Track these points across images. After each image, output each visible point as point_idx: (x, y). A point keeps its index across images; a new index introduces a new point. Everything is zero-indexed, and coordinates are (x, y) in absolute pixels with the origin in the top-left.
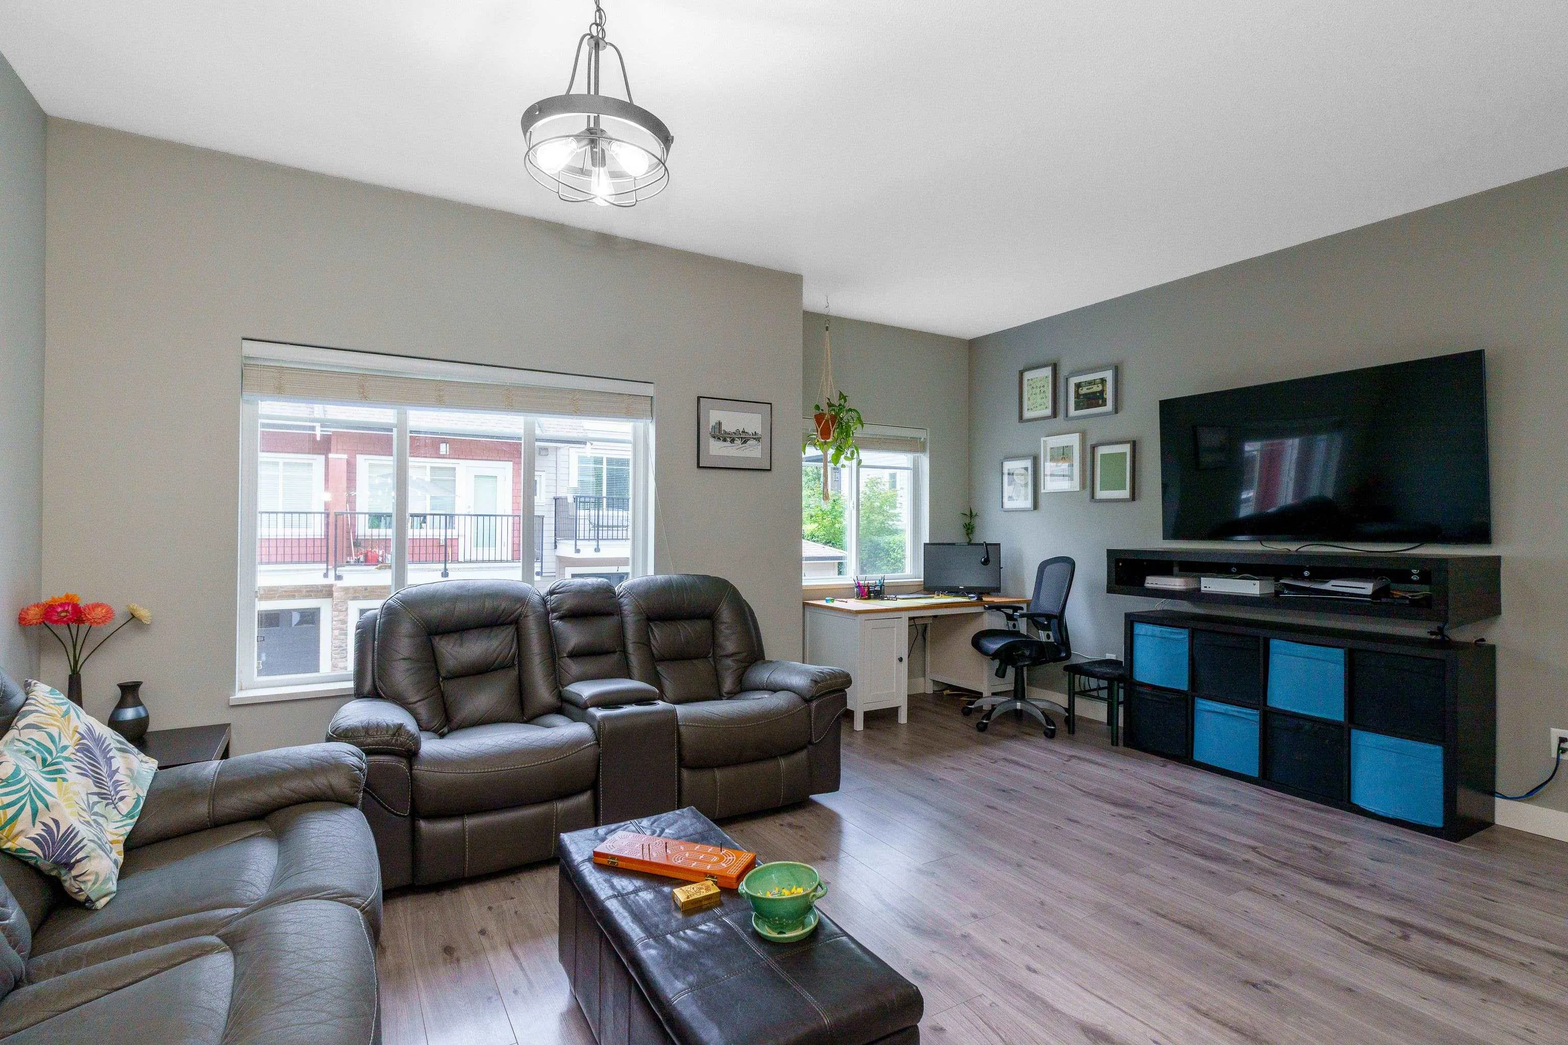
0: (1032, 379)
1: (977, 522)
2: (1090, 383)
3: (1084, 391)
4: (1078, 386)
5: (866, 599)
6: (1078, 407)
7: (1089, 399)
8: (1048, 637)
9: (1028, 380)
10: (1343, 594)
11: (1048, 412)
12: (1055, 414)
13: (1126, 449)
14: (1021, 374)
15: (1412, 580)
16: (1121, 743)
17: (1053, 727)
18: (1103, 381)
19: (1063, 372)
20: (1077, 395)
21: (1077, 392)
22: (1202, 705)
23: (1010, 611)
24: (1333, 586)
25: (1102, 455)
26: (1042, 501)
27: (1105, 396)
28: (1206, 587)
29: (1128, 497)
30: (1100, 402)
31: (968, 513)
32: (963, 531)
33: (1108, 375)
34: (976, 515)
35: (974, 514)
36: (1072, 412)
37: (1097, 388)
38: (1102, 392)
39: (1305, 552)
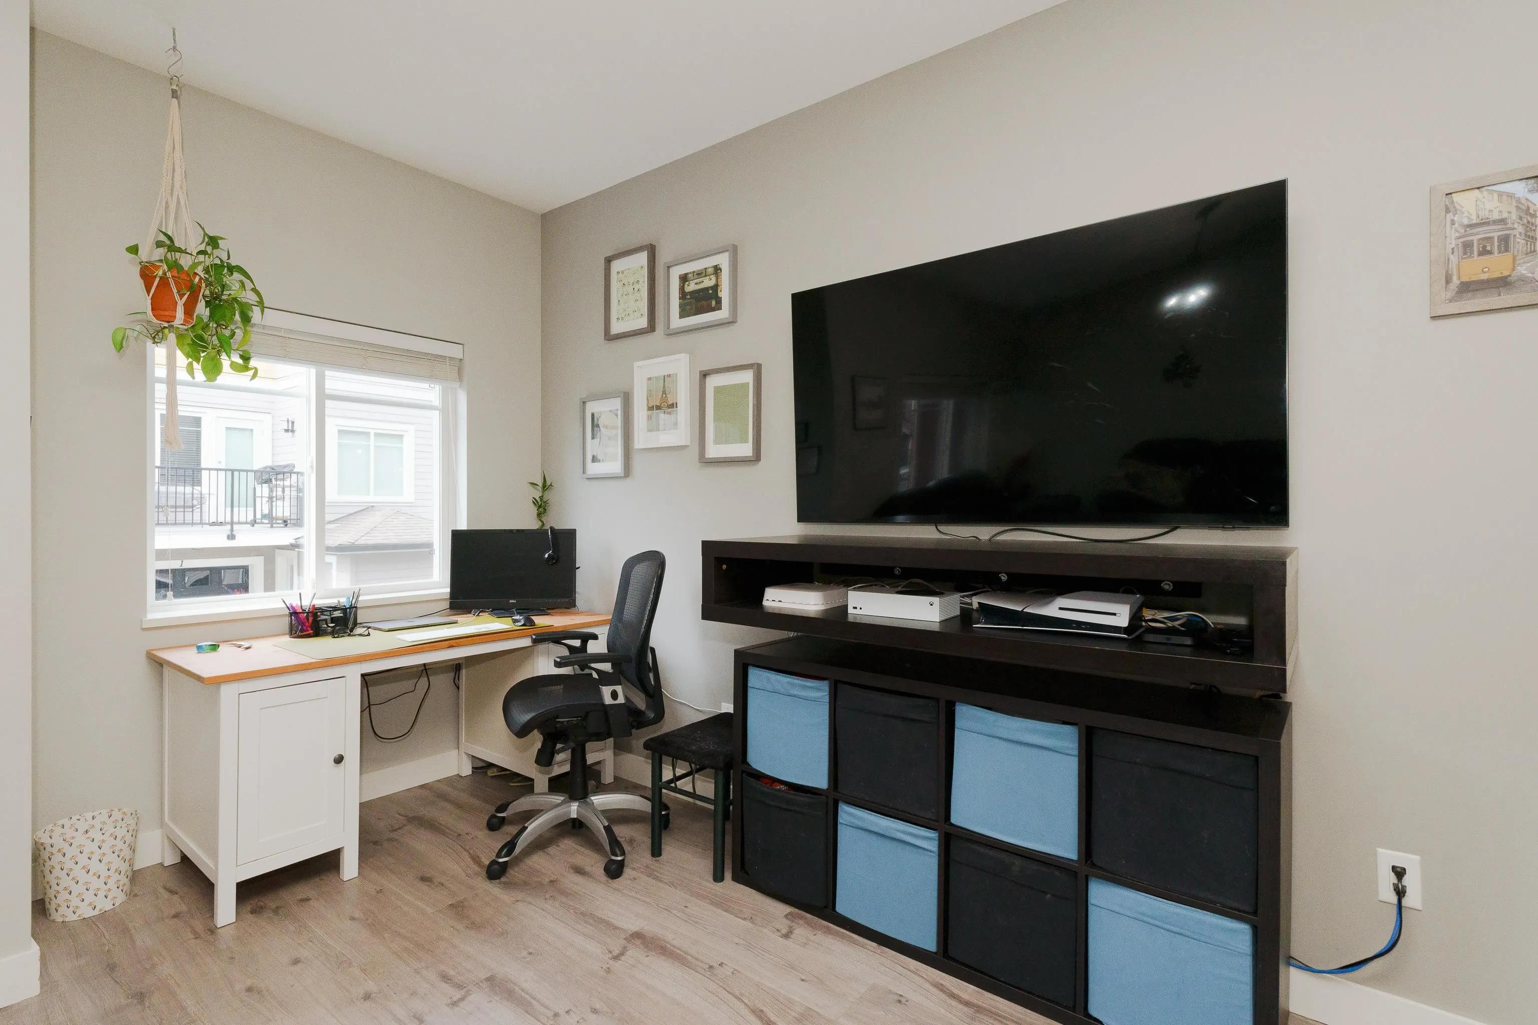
0: (623, 272)
1: (549, 496)
2: (700, 274)
3: (691, 287)
4: (684, 279)
5: (309, 636)
6: (684, 314)
7: (698, 300)
8: (614, 695)
9: (618, 273)
10: (1079, 624)
11: (643, 323)
12: (652, 327)
13: (747, 377)
14: (608, 261)
15: (1162, 589)
16: (728, 875)
17: (619, 858)
18: (717, 270)
19: (663, 258)
20: (683, 294)
21: (682, 289)
22: (848, 814)
23: (577, 643)
24: (1061, 609)
25: (718, 390)
26: (637, 462)
27: (720, 294)
28: (855, 608)
29: (751, 455)
30: (714, 303)
31: (540, 484)
32: (534, 510)
33: (723, 260)
34: (551, 485)
35: (548, 483)
36: (677, 322)
37: (708, 282)
38: (716, 288)
39: (1004, 542)
